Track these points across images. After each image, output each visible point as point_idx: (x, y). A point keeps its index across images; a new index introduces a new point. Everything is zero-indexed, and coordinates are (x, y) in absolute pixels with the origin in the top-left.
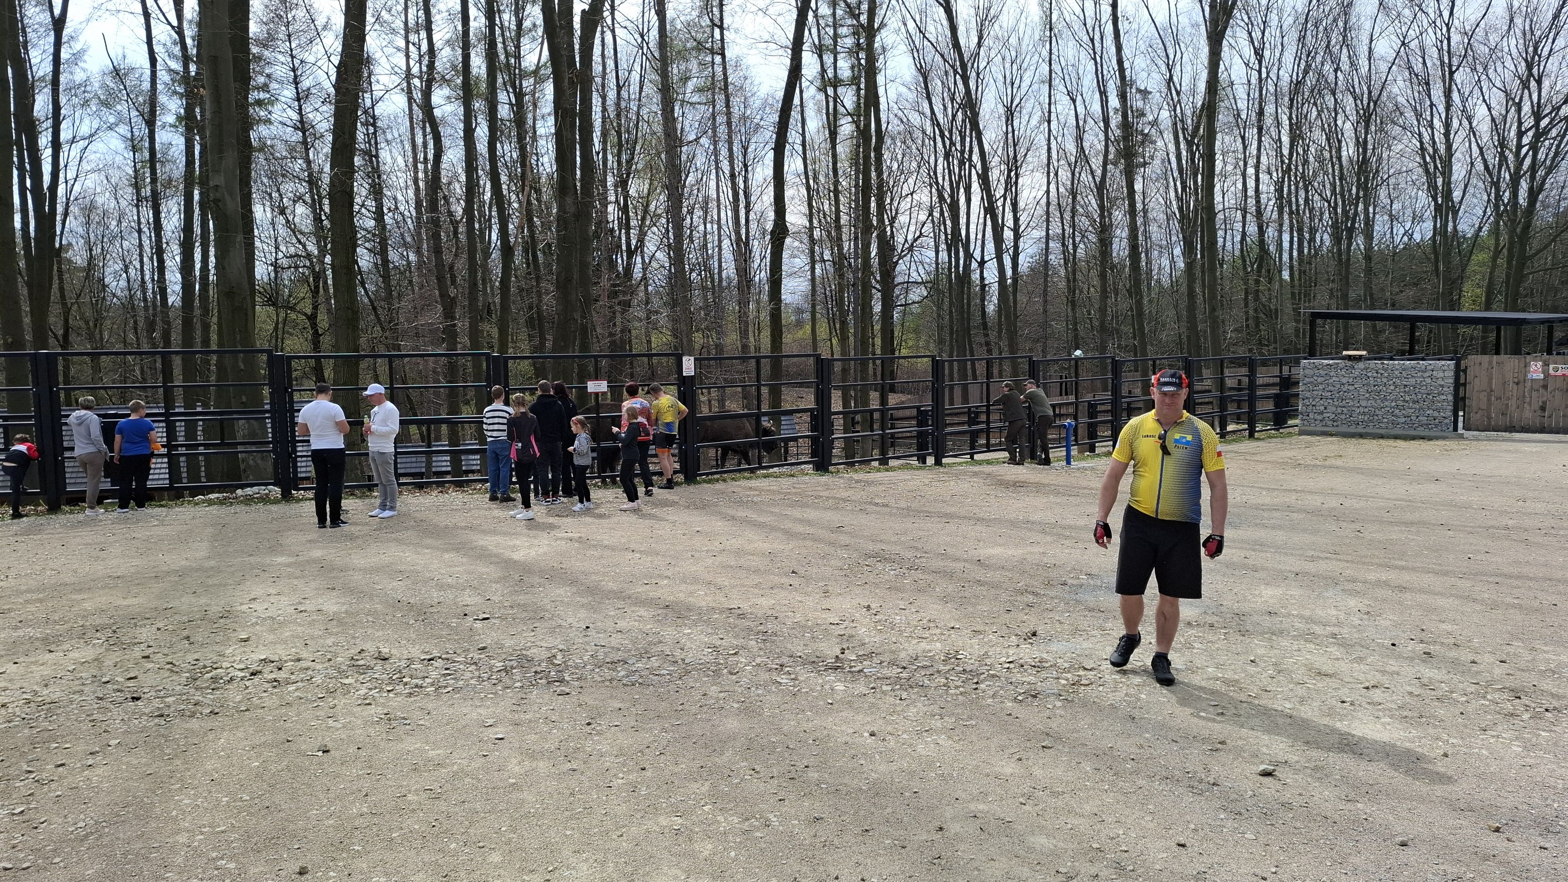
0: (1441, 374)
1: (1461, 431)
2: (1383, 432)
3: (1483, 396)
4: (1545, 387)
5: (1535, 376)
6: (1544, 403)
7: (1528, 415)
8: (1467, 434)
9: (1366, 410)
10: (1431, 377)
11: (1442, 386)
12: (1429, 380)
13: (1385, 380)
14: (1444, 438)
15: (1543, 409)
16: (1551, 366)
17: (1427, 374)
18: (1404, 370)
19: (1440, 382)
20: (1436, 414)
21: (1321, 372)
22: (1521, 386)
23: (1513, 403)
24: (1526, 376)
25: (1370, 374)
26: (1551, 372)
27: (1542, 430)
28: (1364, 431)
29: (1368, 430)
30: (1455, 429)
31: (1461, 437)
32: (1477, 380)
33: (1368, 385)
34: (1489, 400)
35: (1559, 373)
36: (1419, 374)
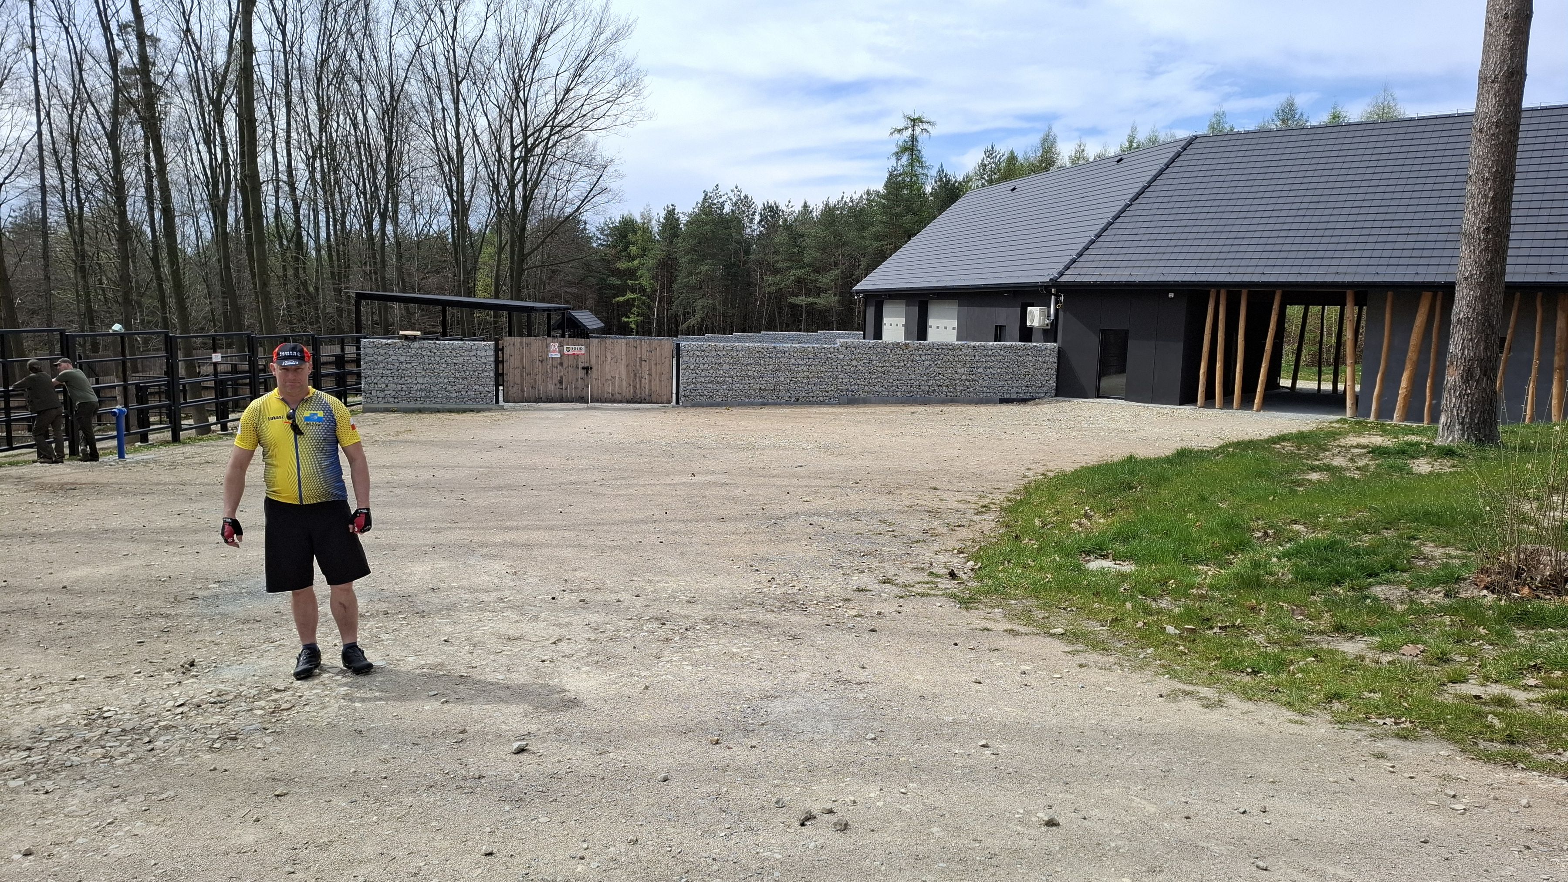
0: (484, 354)
1: (501, 403)
2: (438, 406)
3: (517, 372)
4: (561, 364)
5: (554, 355)
6: (561, 377)
7: (551, 387)
8: (506, 405)
9: (423, 387)
10: (476, 356)
11: (485, 364)
12: (474, 359)
13: (438, 359)
14: (489, 410)
15: (561, 382)
16: (565, 347)
17: (472, 353)
18: (453, 349)
19: (483, 360)
20: (481, 389)
21: (381, 351)
22: (544, 363)
23: (539, 378)
24: (547, 355)
25: (424, 353)
26: (565, 351)
27: (561, 401)
28: (422, 406)
29: (426, 405)
30: (497, 402)
31: (502, 408)
32: (512, 359)
33: (423, 363)
34: (522, 376)
35: (571, 352)
36: (466, 353)
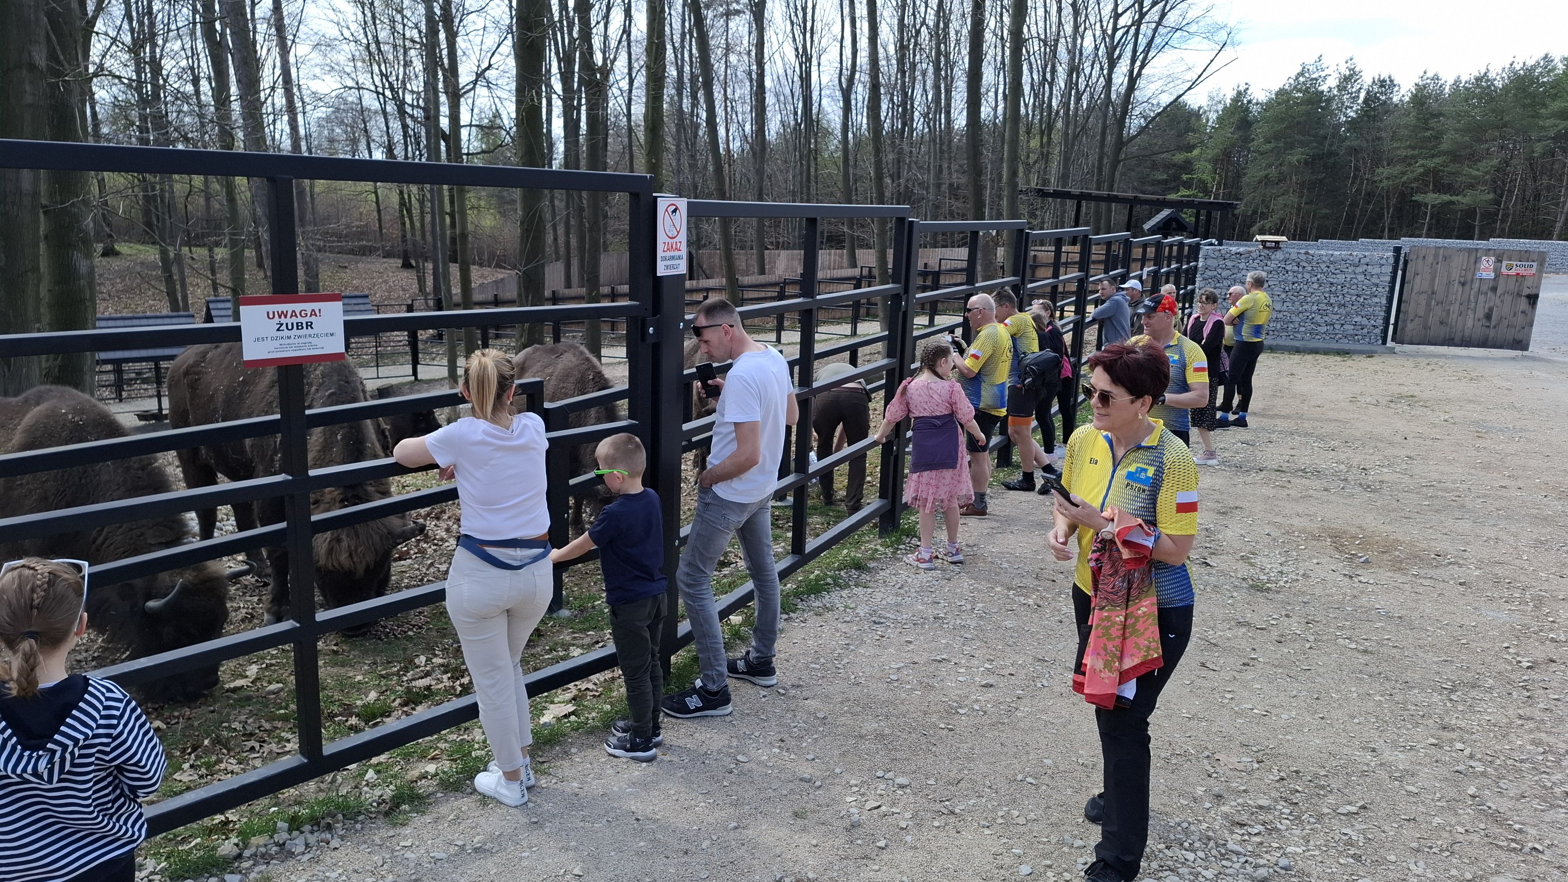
0: (1377, 270)
1: (1390, 344)
2: (1297, 344)
3: (1423, 300)
4: (1494, 289)
5: (1485, 275)
6: (1491, 310)
7: (1471, 324)
8: (1399, 348)
10: (1364, 273)
11: (1377, 285)
12: (1361, 278)
13: (1307, 276)
14: (1370, 355)
15: (1488, 317)
16: (1504, 263)
17: (1359, 270)
18: (1332, 263)
19: (1375, 280)
20: (1365, 321)
21: (1230, 264)
22: (1467, 287)
23: (1455, 308)
24: (1474, 274)
25: (1289, 268)
26: (1504, 270)
27: (1484, 343)
29: (1281, 342)
30: (1384, 342)
31: (1392, 351)
32: (1418, 279)
33: (1285, 281)
34: (1428, 304)
35: (1513, 272)
36: (1351, 269)
